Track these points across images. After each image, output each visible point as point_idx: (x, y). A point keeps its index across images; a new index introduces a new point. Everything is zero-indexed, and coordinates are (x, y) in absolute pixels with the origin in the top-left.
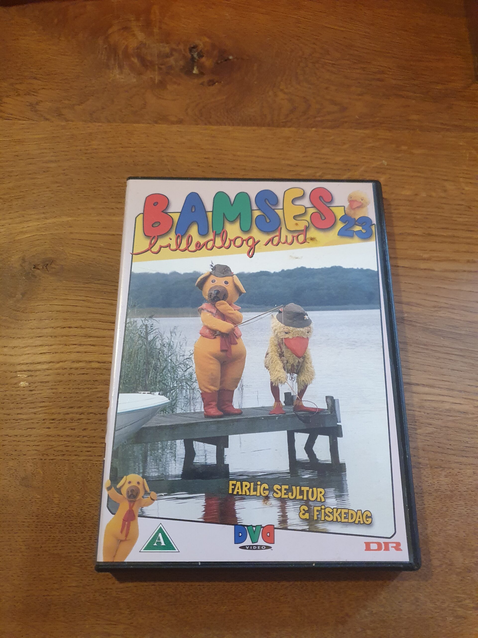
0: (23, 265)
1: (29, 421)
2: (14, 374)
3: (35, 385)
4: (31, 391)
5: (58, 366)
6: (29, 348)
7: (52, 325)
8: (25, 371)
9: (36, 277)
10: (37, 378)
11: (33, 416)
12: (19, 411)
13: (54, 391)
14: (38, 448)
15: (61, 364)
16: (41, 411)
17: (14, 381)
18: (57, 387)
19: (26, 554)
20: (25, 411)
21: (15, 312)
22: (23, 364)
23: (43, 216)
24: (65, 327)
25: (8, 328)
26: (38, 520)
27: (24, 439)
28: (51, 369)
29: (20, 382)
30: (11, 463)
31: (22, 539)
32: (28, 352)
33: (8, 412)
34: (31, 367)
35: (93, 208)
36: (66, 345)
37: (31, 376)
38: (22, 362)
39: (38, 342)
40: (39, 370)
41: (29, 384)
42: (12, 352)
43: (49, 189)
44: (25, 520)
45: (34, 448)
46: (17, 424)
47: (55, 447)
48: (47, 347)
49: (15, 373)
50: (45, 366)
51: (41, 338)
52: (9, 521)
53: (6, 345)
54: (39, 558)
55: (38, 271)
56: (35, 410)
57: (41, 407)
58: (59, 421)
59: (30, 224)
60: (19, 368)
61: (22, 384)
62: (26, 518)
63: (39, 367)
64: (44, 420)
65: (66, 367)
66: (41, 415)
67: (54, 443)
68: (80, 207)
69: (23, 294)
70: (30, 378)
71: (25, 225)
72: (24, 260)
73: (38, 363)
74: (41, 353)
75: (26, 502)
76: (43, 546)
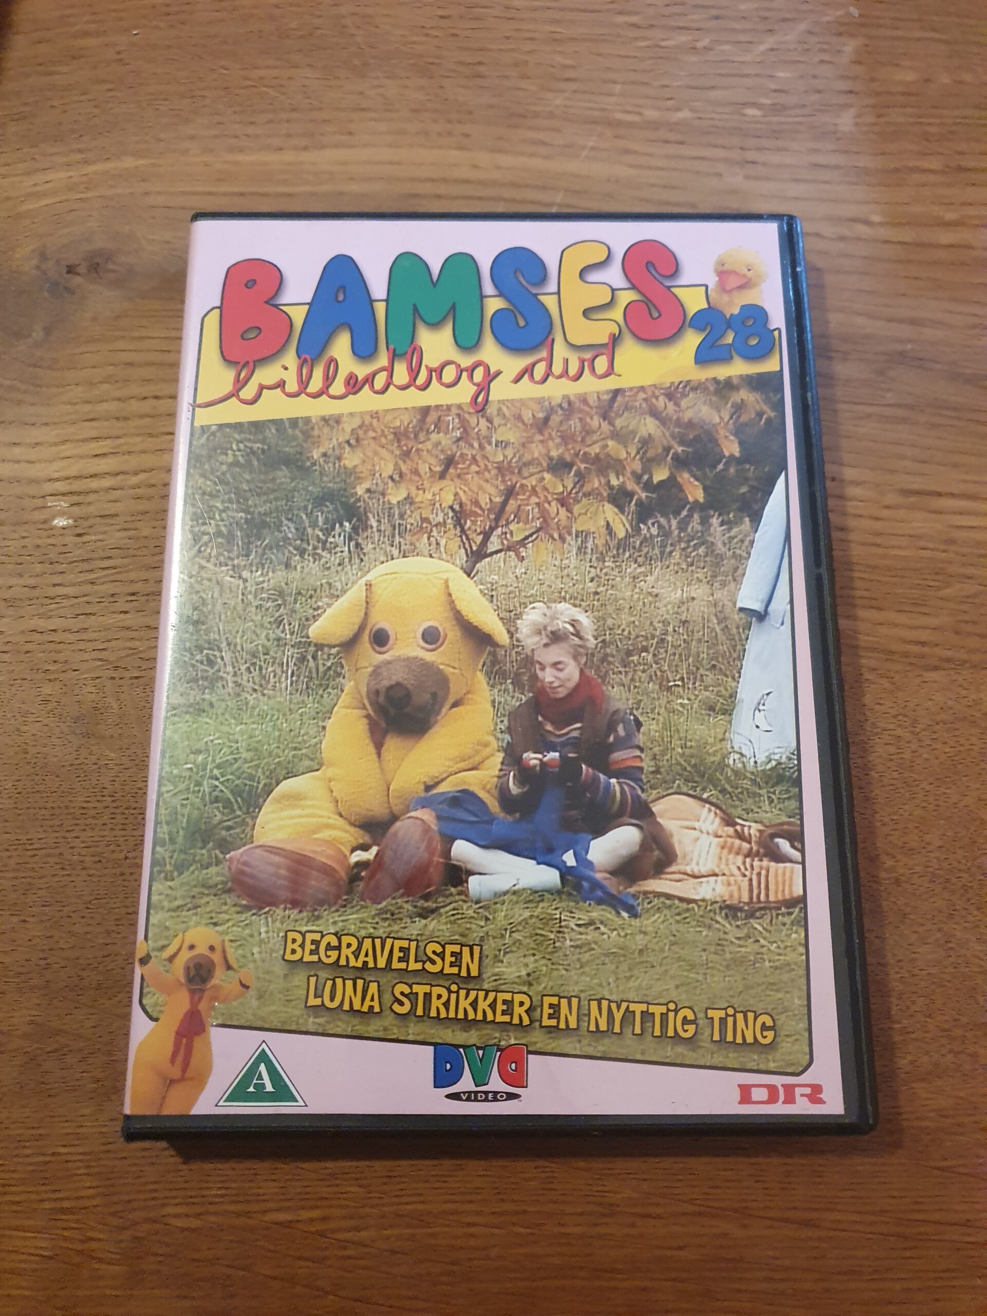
0: (44, 267)
1: (82, 599)
2: (39, 502)
3: (90, 522)
4: (79, 535)
5: (134, 480)
6: (69, 445)
7: (119, 394)
8: (63, 494)
9: (74, 293)
10: (92, 509)
11: (88, 588)
12: (58, 579)
13: (131, 533)
14: (103, 655)
15: (142, 476)
16: (104, 576)
17: (39, 516)
18: (139, 524)
19: (95, 872)
20: (69, 577)
21: (31, 370)
22: (57, 480)
23: (78, 157)
24: (145, 398)
25: (20, 403)
26: (115, 805)
27: (72, 637)
28: (122, 489)
29: (54, 518)
30: (47, 689)
31: (83, 842)
32: (68, 454)
33: (32, 582)
34: (77, 486)
35: (192, 138)
36: (150, 435)
37: (78, 504)
38: (56, 475)
39: (90, 430)
40: (96, 492)
41: (75, 521)
42: (32, 454)
43: (89, 97)
44: (85, 805)
45: (96, 655)
46: (53, 606)
47: (141, 652)
48: (108, 442)
49: (40, 500)
50: (107, 482)
51: (94, 424)
52: (53, 808)
53: (17, 441)
54: (124, 880)
55: (78, 280)
56: (92, 576)
57: (104, 569)
58: (146, 598)
59: (51, 176)
60: (49, 488)
61: (60, 522)
62: (88, 799)
63: (94, 484)
64: (113, 595)
65: (153, 482)
66: (105, 587)
67: (138, 643)
68: (162, 136)
69: (48, 331)
70: (75, 508)
71: (40, 177)
72: (43, 256)
73: (91, 476)
74: (96, 456)
75: (86, 767)
76: (130, 855)
